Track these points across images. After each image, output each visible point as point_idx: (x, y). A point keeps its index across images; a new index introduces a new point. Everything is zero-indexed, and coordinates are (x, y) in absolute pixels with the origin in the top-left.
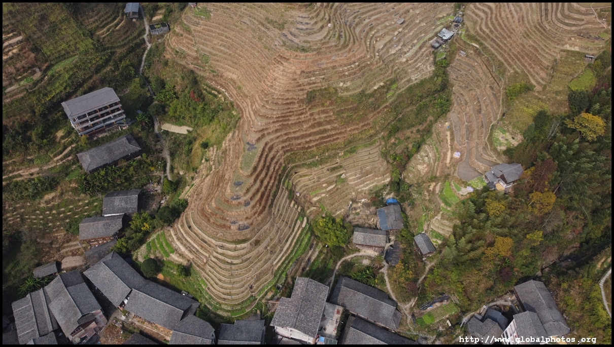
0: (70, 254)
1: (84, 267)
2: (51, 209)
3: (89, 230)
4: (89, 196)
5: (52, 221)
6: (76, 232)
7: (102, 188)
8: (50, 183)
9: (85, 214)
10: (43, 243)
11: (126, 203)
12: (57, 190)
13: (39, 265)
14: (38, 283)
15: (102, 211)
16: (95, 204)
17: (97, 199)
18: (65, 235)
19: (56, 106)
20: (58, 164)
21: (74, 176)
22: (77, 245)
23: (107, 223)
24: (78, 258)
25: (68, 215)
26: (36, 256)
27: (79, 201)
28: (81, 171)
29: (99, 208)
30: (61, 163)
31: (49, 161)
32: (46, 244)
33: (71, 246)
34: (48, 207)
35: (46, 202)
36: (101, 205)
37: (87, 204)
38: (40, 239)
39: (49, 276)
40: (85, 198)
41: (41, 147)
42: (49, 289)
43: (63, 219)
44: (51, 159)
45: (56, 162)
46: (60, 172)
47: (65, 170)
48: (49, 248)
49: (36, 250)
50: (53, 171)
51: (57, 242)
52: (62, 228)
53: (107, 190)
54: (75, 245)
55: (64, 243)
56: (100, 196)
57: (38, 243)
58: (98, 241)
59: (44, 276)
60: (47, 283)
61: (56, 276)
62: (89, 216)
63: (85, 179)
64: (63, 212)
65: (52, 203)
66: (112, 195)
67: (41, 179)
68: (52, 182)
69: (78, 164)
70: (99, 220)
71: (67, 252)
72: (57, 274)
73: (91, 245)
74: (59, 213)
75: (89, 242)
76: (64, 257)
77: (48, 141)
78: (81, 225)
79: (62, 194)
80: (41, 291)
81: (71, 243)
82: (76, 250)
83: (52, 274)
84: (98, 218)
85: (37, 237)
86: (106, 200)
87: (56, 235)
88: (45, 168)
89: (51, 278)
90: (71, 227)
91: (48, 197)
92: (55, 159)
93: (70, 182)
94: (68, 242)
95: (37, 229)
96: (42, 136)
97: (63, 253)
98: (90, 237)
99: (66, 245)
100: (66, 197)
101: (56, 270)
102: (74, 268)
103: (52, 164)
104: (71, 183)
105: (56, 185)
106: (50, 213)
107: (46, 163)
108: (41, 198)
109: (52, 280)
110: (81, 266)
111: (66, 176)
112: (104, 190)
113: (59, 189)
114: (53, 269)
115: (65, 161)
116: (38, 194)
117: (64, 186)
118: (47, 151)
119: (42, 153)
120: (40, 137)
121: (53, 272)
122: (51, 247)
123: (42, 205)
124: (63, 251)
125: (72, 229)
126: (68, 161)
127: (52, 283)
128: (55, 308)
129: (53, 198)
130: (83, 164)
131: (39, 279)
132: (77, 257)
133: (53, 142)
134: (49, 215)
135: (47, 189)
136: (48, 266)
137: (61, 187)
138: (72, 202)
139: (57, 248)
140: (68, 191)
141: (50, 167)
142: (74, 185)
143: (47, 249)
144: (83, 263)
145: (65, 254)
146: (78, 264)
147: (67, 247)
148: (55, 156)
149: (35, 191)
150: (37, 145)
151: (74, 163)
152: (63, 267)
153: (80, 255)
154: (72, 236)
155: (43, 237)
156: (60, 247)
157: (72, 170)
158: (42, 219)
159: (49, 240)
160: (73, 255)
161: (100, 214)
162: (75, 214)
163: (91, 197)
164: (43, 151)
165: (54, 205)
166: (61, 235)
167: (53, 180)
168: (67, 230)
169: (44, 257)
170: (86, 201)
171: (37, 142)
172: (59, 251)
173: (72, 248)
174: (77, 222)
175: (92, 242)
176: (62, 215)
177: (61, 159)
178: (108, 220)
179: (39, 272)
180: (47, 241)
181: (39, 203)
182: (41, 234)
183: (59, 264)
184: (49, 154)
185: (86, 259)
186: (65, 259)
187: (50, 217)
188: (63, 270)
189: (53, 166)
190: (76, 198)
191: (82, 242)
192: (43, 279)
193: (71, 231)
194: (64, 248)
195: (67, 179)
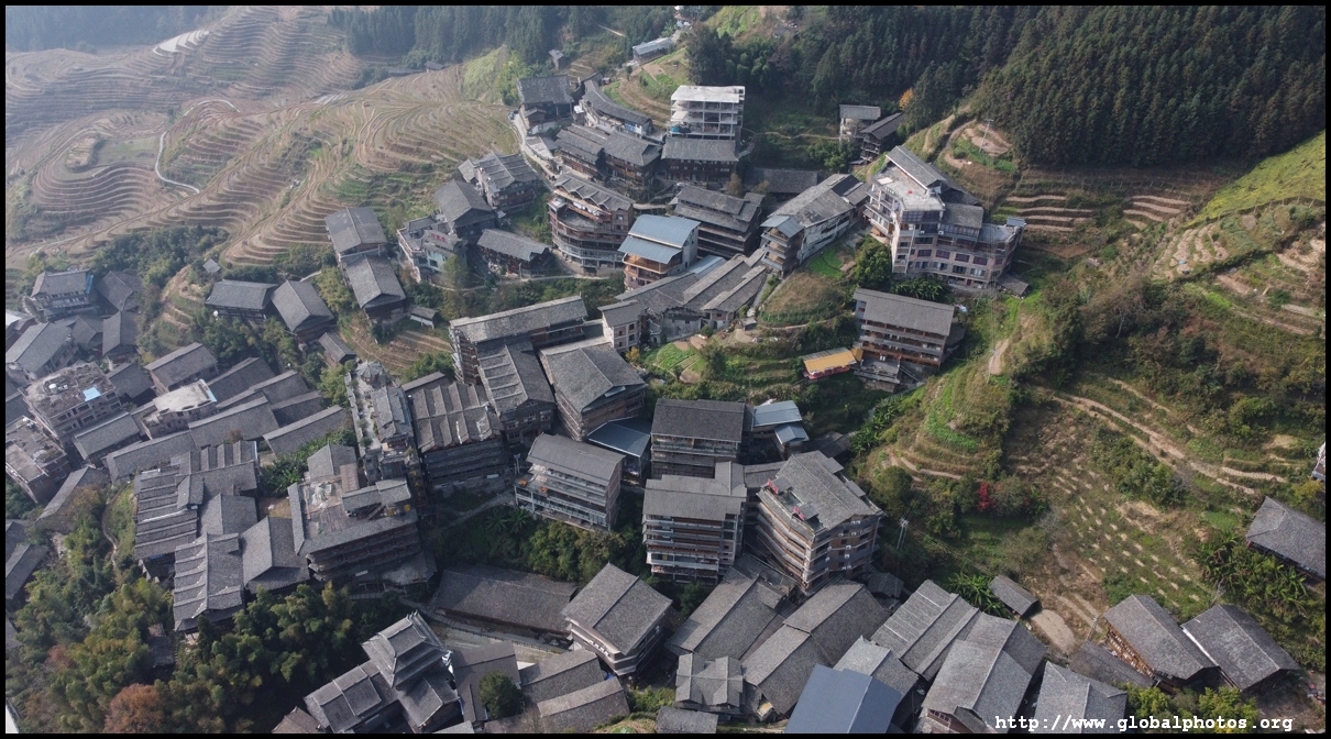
0: (1067, 615)
1: (1058, 656)
2: (1124, 528)
3: (1135, 619)
4: (1199, 575)
5: (1104, 546)
6: (1114, 599)
7: (1237, 587)
8: (1172, 495)
9: (1161, 592)
10: (1054, 557)
11: (1244, 656)
12: (1167, 512)
13: (1014, 576)
14: (984, 597)
15: (1190, 618)
16: (1195, 597)
17: (1206, 593)
18: (1095, 584)
20: (1219, 480)
21: (1219, 522)
22: (1092, 617)
23: (1172, 644)
24: (1068, 633)
25: (1135, 564)
26: (1026, 561)
27: (1178, 564)
28: (1239, 526)
29: (1192, 610)
30: (1225, 483)
31: (1212, 463)
32: (1056, 563)
33: (1083, 608)
34: (1124, 521)
35: (1131, 511)
36: (1203, 609)
37: (1182, 583)
38: (1059, 547)
39: (1007, 606)
40: (1191, 571)
41: (1229, 431)
42: (985, 620)
43: (1120, 560)
44: (1221, 462)
45: (1222, 474)
46: (1206, 493)
47: (1217, 501)
48: (1053, 573)
49: (1036, 556)
50: (1198, 482)
51: (1073, 579)
52: (1104, 570)
53: (1241, 599)
54: (1088, 614)
55: (1078, 591)
56: (1217, 595)
57: (1050, 551)
58: (1124, 649)
59: (1001, 599)
60: (992, 612)
61: (1012, 618)
62: (1161, 602)
63: (1229, 546)
64: (1135, 552)
65: (1137, 522)
66: (1239, 616)
67: (1168, 474)
68: (1175, 495)
69: (1248, 513)
70: (1167, 626)
71: (1065, 608)
72: (1017, 618)
73: (1107, 641)
74: (1126, 546)
75: (1112, 634)
76: (1054, 609)
77: (1249, 433)
78: (1133, 598)
79: (1167, 526)
80: (973, 611)
81: (1086, 604)
82: (1081, 620)
83: (1011, 610)
84: (1170, 621)
85: (1059, 540)
86: (1219, 610)
87: (1085, 568)
88: (1194, 466)
89: (1004, 611)
90: (1116, 583)
91: (1143, 507)
92: (1225, 469)
93: (1201, 524)
94: (1085, 597)
95: (1073, 530)
96: (1249, 418)
97: (1060, 603)
98: (1121, 629)
99: (1078, 597)
100: (1167, 537)
101: (1022, 612)
102: (1045, 640)
103: (1211, 470)
104: (1199, 526)
105: (1175, 506)
106: (1117, 532)
107: (1204, 461)
108: (1133, 499)
109: (1003, 616)
110: (1058, 650)
111: (1207, 509)
112: (1235, 593)
113: (1173, 515)
114: (1021, 603)
115: (1235, 486)
116: (1134, 490)
117: (1184, 520)
118: (1228, 446)
119: (1217, 441)
120: (1245, 416)
121: (1015, 608)
122: (1057, 576)
123: (1120, 510)
124: (1063, 599)
125: (1116, 588)
126: (1240, 492)
127: (997, 619)
128: (961, 653)
129: (1148, 517)
130: (1255, 522)
131: (991, 593)
132: (1069, 631)
133: (1254, 442)
134: (1112, 533)
135: (1154, 496)
136: (1021, 593)
137: (1180, 514)
138: (1165, 552)
139: (1062, 586)
140: (1182, 533)
141: (1203, 472)
142: (1200, 534)
143: (1049, 572)
144: (1065, 650)
145: (1060, 608)
146: (1057, 641)
147: (1076, 602)
148: (1231, 465)
149: (1137, 482)
150: (1226, 421)
151: (1244, 505)
152: (1036, 618)
153: (1076, 634)
154: (1101, 596)
155: (1064, 550)
156: (1066, 589)
157: (1227, 512)
158: (1096, 527)
159: (1068, 563)
160: (1069, 622)
161: (1180, 619)
162: (1147, 574)
163: (1203, 581)
164: (1223, 438)
165: (1135, 527)
166: (1090, 576)
167: (1182, 494)
168: (1106, 581)
169: (1032, 575)
170: (1186, 578)
171: (1231, 418)
172: (1060, 593)
173: (1079, 612)
174: (1134, 587)
175: (1116, 640)
176: (1126, 553)
177: (1233, 479)
178: (1181, 641)
179: (1003, 588)
180: (1062, 562)
181: (1120, 503)
182: (1068, 544)
183: (1036, 608)
184: (1225, 452)
185: (1076, 649)
186: (1053, 613)
187: (1108, 537)
188: (1030, 622)
189: (1208, 474)
190: (1178, 556)
191: (1103, 622)
192: (995, 600)
193: (1110, 588)
194: (1070, 598)
195: (1203, 514)
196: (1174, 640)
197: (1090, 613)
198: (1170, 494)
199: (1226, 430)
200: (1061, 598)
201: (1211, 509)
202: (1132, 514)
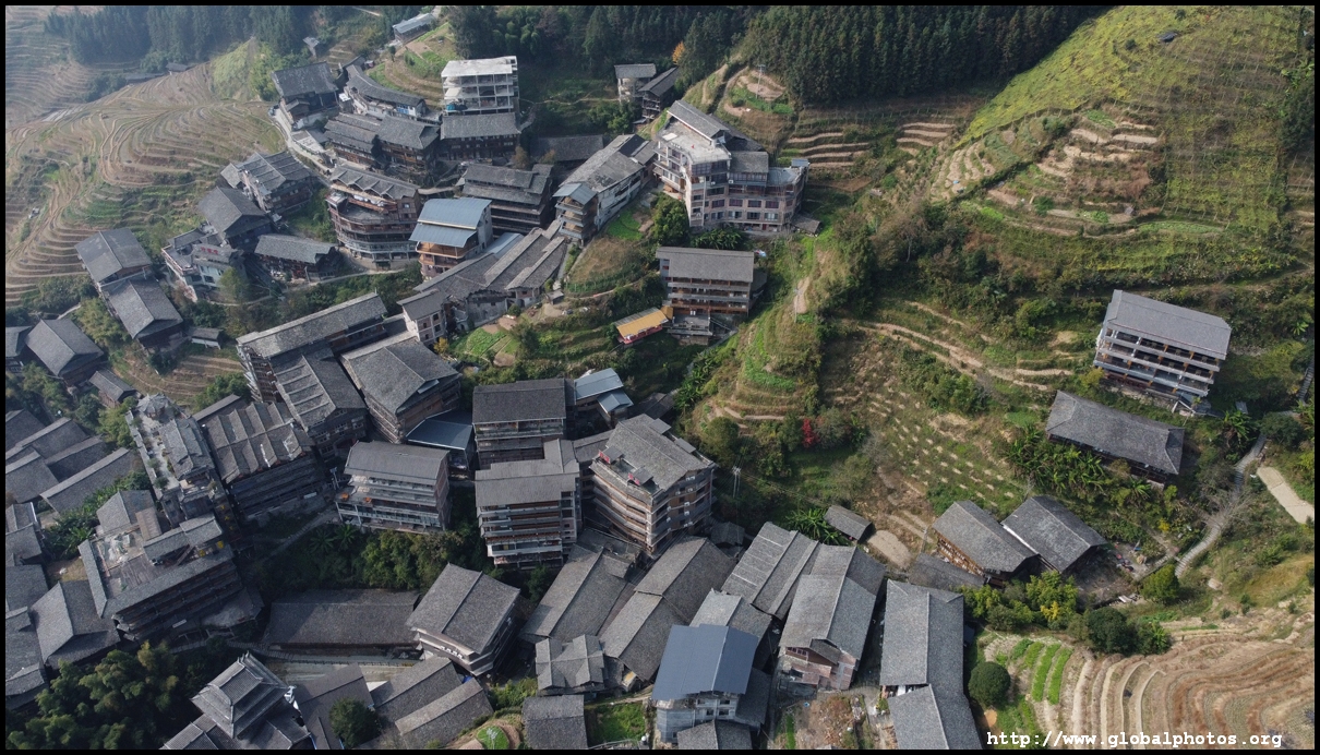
0: (900, 532)
1: (897, 572)
2: (938, 441)
3: (961, 525)
4: (1010, 473)
5: (923, 462)
6: (939, 509)
7: (1044, 479)
8: (976, 403)
9: (980, 495)
10: (880, 479)
11: (1059, 540)
12: (975, 420)
13: (846, 504)
14: (821, 529)
15: (1007, 515)
16: (1009, 494)
17: (1018, 489)
18: (920, 498)
19: (1103, 289)
20: (1016, 382)
21: (1020, 421)
22: (922, 531)
23: (996, 541)
24: (903, 549)
25: (954, 473)
26: (855, 488)
27: (990, 466)
28: (1039, 422)
29: (1008, 507)
30: (1021, 383)
31: (1007, 367)
32: (883, 485)
33: (912, 523)
34: (937, 434)
35: (943, 424)
36: (1018, 504)
37: (996, 483)
38: (883, 469)
39: (843, 534)
40: (1003, 471)
41: (1018, 335)
42: (826, 551)
43: (940, 472)
44: (1014, 365)
45: (1016, 376)
46: (1006, 396)
47: (1017, 402)
48: (881, 495)
49: (864, 481)
50: (998, 387)
51: (900, 497)
52: (926, 483)
53: (1049, 489)
54: (918, 527)
55: (906, 507)
56: (1028, 488)
57: (875, 474)
58: (954, 554)
59: (837, 527)
60: (831, 543)
61: (850, 545)
62: (981, 504)
63: (1034, 441)
64: (951, 462)
65: (949, 433)
66: (1049, 504)
67: (970, 383)
68: (979, 403)
69: (1045, 409)
70: (989, 526)
71: (897, 525)
72: (854, 543)
73: (939, 550)
74: (943, 458)
75: (942, 542)
76: (887, 529)
77: (1037, 334)
78: (956, 506)
79: (976, 432)
80: (813, 544)
81: (915, 518)
82: (912, 534)
83: (848, 536)
84: (990, 520)
85: (882, 463)
86: (1032, 503)
87: (909, 485)
88: (992, 372)
89: (842, 539)
90: (938, 494)
91: (954, 419)
92: (1020, 371)
93: (1006, 425)
94: (913, 511)
95: (893, 450)
96: (1035, 320)
97: (892, 521)
98: (950, 536)
99: (906, 513)
100: (977, 443)
101: (858, 537)
102: (883, 560)
103: (1007, 374)
104: (1004, 428)
105: (980, 412)
106: (932, 446)
107: (1000, 366)
108: (943, 412)
109: (841, 544)
110: (896, 566)
111: (1009, 411)
112: (1044, 484)
113: (980, 421)
114: (856, 528)
115: (1030, 385)
116: (941, 403)
117: (991, 423)
118: (1019, 349)
119: (1009, 346)
120: (1030, 318)
121: (852, 535)
122: (885, 497)
123: (933, 424)
124: (894, 518)
125: (939, 499)
126: (1035, 390)
127: (837, 548)
128: (808, 587)
129: (958, 427)
130: (1052, 415)
131: (827, 524)
132: (903, 546)
133: (1040, 341)
134: (928, 447)
135: (961, 408)
136: (855, 519)
137: (986, 420)
138: (978, 458)
139: (891, 505)
140: (990, 437)
141: (1000, 376)
142: (1006, 435)
143: (877, 494)
144: (902, 566)
145: (892, 526)
146: (894, 559)
147: (906, 518)
148: (1024, 366)
149: (944, 397)
150: (1014, 326)
151: (1040, 401)
152: (872, 540)
153: (910, 548)
154: (927, 509)
155: (888, 472)
156: (896, 508)
157: (1026, 410)
158: (913, 445)
159: (893, 483)
160: (902, 539)
161: (999, 517)
162: (965, 480)
163: (1015, 478)
164: (1015, 343)
165: (948, 438)
166: (915, 491)
167: (984, 402)
168: (930, 494)
169: (862, 500)
170: (1000, 478)
171: (1018, 323)
172: (890, 512)
173: (910, 527)
174: (956, 495)
175: (946, 547)
176: (944, 464)
177: (1028, 379)
178: (1003, 538)
179: (838, 518)
180: (888, 483)
181: (932, 418)
182: (891, 465)
183: (870, 531)
184: (1017, 355)
185: (912, 562)
186: (886, 532)
187: (926, 452)
188: (867, 545)
189: (1005, 378)
190: (990, 459)
191: (933, 533)
192: (832, 530)
193: (934, 500)
194: (900, 515)
195: (1006, 416)
196: (997, 537)
197: (919, 526)
198: (974, 403)
199: (1015, 335)
200: (892, 517)
201: (1012, 410)
202: (944, 426)
